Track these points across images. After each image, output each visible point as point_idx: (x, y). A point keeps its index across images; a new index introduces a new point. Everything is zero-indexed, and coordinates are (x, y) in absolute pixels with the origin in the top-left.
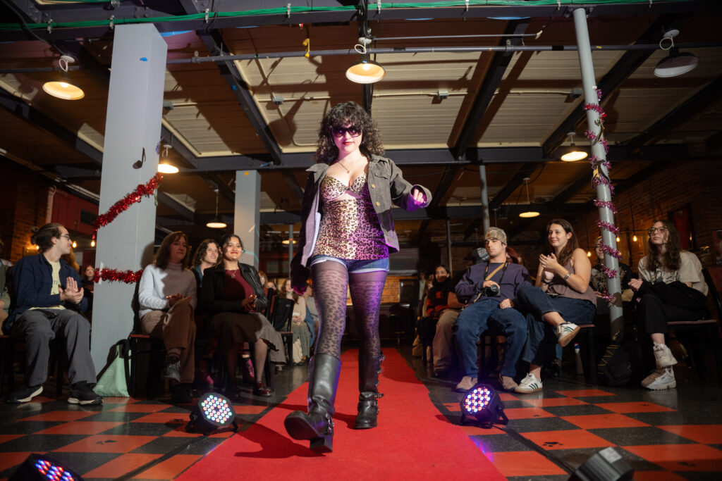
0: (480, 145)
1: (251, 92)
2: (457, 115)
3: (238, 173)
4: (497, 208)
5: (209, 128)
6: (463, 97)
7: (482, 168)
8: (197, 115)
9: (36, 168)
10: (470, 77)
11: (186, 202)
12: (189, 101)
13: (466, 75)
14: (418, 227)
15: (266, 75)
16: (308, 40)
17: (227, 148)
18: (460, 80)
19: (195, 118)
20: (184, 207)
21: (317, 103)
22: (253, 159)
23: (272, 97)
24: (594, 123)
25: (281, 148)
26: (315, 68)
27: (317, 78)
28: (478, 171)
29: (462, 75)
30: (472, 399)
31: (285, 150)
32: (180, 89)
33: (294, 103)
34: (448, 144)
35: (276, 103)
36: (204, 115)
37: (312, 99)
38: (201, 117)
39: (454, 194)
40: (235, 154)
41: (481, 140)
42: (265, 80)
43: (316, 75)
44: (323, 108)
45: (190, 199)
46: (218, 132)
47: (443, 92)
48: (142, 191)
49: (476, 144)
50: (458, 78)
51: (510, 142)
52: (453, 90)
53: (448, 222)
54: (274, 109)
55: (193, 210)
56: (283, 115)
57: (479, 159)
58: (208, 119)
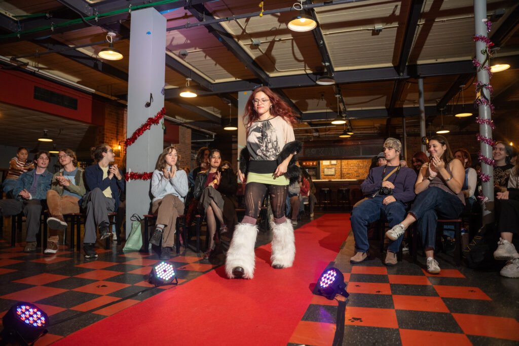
0: (419, 62)
1: (236, 40)
2: (394, 42)
3: (240, 93)
4: (443, 108)
5: (216, 65)
6: (396, 28)
7: (421, 81)
8: (205, 57)
9: (113, 98)
10: (398, 13)
11: (214, 111)
12: (197, 48)
13: (394, 12)
14: (385, 122)
15: (244, 28)
16: (262, 3)
17: (231, 76)
18: (390, 16)
19: (204, 59)
20: (213, 115)
21: (285, 42)
22: (250, 82)
23: (252, 41)
24: (480, 53)
25: (268, 73)
26: (276, 19)
27: (280, 26)
28: (417, 83)
29: (391, 12)
30: (325, 278)
31: (272, 75)
32: (189, 42)
33: (269, 43)
34: (393, 64)
35: (255, 45)
36: (210, 56)
37: (280, 40)
38: (208, 58)
39: (407, 98)
40: (238, 79)
41: (419, 58)
42: (244, 31)
43: (279, 24)
44: (291, 45)
45: (216, 110)
46: (223, 67)
47: (378, 26)
48: (152, 121)
49: (416, 61)
50: (388, 15)
51: (445, 58)
52: (387, 24)
53: (404, 119)
54: (256, 49)
55: (220, 116)
56: (264, 52)
57: (419, 74)
58: (213, 58)
